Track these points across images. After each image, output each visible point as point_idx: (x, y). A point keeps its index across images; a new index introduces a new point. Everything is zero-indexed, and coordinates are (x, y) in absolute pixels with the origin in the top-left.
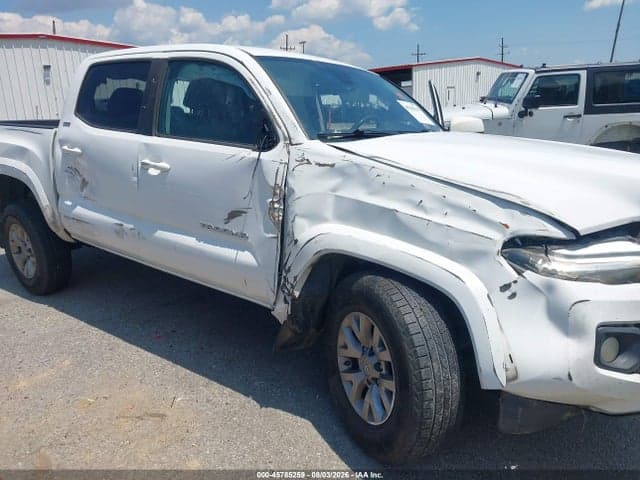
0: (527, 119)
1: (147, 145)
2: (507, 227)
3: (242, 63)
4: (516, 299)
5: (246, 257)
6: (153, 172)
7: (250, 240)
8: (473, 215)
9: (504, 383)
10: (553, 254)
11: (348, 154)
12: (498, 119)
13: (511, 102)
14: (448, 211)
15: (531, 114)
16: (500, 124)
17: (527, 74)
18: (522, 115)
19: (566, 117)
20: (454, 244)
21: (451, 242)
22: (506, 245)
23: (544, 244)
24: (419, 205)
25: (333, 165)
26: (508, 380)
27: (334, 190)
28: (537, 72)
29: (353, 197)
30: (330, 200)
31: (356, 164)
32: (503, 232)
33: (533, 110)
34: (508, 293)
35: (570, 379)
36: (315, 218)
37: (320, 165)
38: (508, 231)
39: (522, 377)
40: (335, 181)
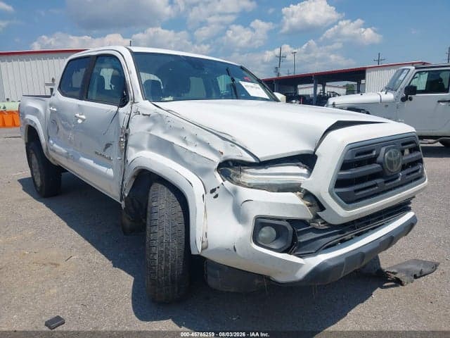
0: (408, 102)
1: (79, 106)
2: (222, 153)
3: (123, 56)
4: (217, 198)
5: (110, 172)
6: (80, 121)
7: (113, 162)
8: (207, 146)
9: (200, 251)
10: (244, 172)
11: (158, 109)
12: (385, 102)
13: (396, 91)
14: (197, 143)
15: (411, 99)
16: (387, 106)
17: (409, 69)
18: (404, 100)
19: (439, 102)
20: (197, 164)
21: (195, 162)
22: (220, 165)
23: (240, 165)
24: (184, 140)
25: (149, 115)
26: (202, 249)
27: (149, 130)
28: (416, 69)
29: (156, 135)
30: (147, 136)
31: (160, 115)
32: (219, 156)
33: (413, 96)
34: (214, 194)
35: (235, 250)
36: (138, 147)
37: (144, 115)
38: (223, 156)
39: (210, 248)
40: (150, 125)
